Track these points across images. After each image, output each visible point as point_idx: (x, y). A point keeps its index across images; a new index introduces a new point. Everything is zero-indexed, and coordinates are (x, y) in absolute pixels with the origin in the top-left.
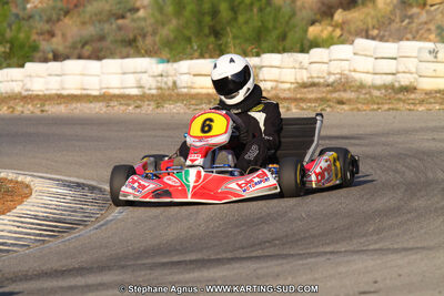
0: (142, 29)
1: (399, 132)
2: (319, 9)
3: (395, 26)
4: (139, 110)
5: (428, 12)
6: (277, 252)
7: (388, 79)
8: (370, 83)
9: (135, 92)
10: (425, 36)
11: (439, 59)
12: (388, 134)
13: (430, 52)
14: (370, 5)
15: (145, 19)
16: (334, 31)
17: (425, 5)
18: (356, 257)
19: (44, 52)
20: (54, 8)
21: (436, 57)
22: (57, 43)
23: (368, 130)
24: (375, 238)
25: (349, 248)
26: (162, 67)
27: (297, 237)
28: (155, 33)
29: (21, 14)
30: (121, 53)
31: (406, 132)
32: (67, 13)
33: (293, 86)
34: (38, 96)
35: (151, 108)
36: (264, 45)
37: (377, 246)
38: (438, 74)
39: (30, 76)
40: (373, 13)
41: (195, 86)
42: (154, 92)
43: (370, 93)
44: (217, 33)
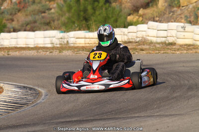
0: (53, 18)
1: (168, 63)
2: (133, 8)
3: (166, 16)
4: (51, 54)
5: (181, 10)
6: (113, 117)
7: (164, 39)
8: (155, 42)
9: (50, 46)
10: (180, 20)
11: (186, 31)
12: (163, 64)
13: (182, 27)
14: (155, 7)
15: (54, 13)
16: (139, 18)
17: (179, 6)
18: (149, 119)
19: (9, 28)
20: (13, 9)
21: (184, 30)
22: (15, 24)
23: (154, 62)
24: (157, 110)
25: (145, 115)
26: (61, 35)
27: (122, 110)
28: (58, 20)
30: (43, 28)
31: (171, 63)
32: (19, 11)
34: (6, 47)
35: (57, 53)
37: (158, 114)
38: (186, 37)
39: (2, 39)
41: (77, 43)
42: (58, 46)
43: (155, 46)
44: (86, 19)
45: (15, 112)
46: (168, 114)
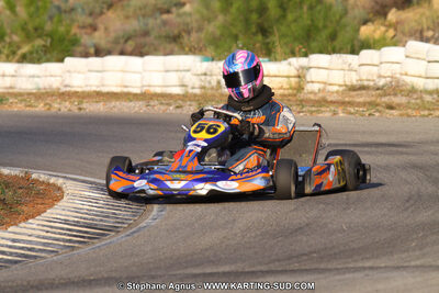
0: (188, 24)
2: (372, 8)
4: (178, 111)
6: (314, 266)
8: (422, 88)
9: (177, 91)
14: (425, 5)
15: (190, 14)
16: (387, 31)
19: (85, 46)
20: (96, 2)
22: (99, 38)
23: (417, 138)
24: (417, 253)
26: (205, 66)
27: (336, 250)
29: (63, 6)
30: (164, 49)
32: (110, 6)
33: (341, 89)
34: (76, 92)
35: (192, 108)
36: (314, 45)
37: (418, 263)
39: (69, 71)
40: (428, 13)
42: (197, 91)
43: (421, 98)
44: (264, 31)
45: (87, 248)
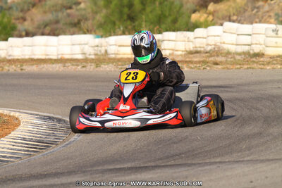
0: (83, 16)
1: (256, 83)
2: (199, 2)
3: (247, 14)
4: (84, 69)
5: (269, 5)
6: (184, 162)
7: (246, 48)
8: (234, 51)
9: (80, 57)
11: (279, 35)
12: (249, 84)
13: (273, 31)
15: (85, 9)
16: (208, 16)
18: (236, 165)
19: (19, 31)
20: (25, 2)
21: (277, 34)
22: (27, 25)
23: (236, 82)
24: (248, 152)
25: (233, 160)
26: (98, 41)
27: (196, 152)
28: (94, 18)
29: (4, 6)
30: (69, 31)
31: (260, 83)
32: (34, 5)
33: (183, 53)
34: (18, 60)
35: (92, 67)
36: (163, 26)
37: (249, 158)
38: (278, 45)
39: (11, 46)
40: (233, 5)
41: (121, 52)
42: (93, 57)
43: (234, 57)
44: (132, 18)
45: (39, 155)
46: (264, 158)
